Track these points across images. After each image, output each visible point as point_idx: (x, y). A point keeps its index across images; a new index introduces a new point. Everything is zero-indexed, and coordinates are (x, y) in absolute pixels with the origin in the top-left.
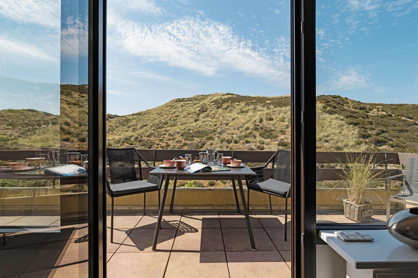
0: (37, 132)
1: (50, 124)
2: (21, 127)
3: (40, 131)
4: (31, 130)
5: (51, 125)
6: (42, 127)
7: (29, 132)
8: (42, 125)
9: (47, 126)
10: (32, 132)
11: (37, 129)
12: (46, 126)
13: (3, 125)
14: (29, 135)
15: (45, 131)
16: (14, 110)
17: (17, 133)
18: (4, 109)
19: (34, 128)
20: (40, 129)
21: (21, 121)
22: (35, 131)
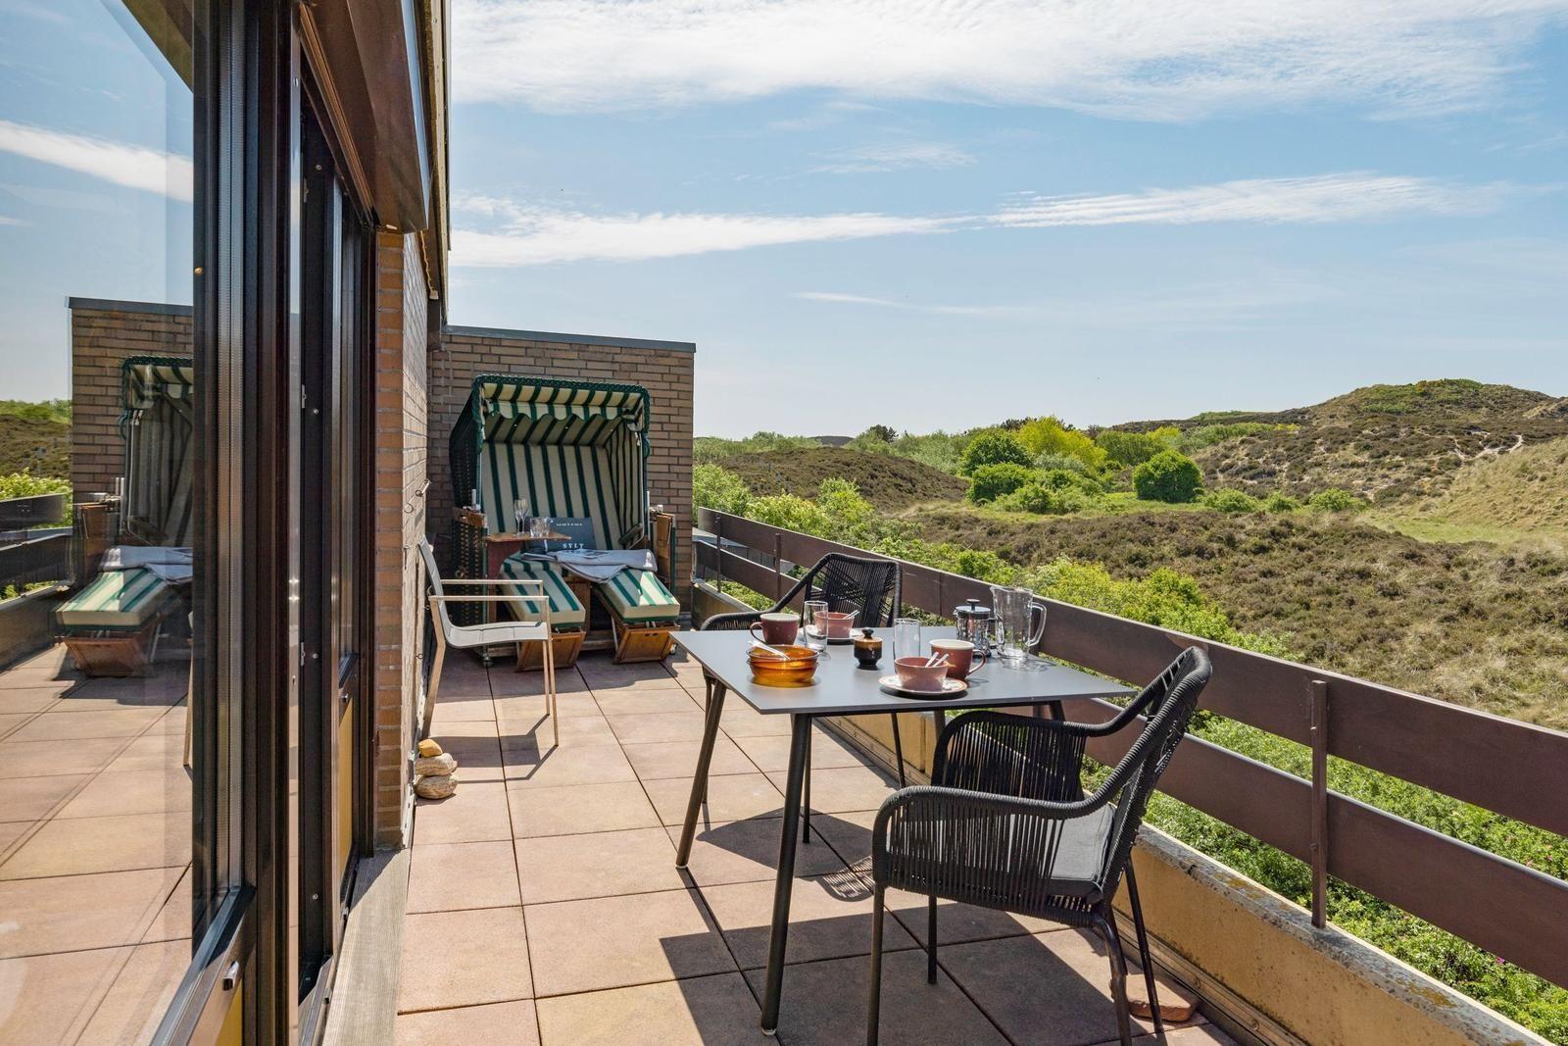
0: (1458, 477)
1: (1515, 440)
2: (1402, 456)
3: (1469, 473)
4: (1434, 468)
5: (1519, 444)
6: (1481, 454)
7: (1427, 479)
8: (1481, 449)
9: (1501, 453)
10: (1439, 478)
11: (1458, 464)
12: (1497, 450)
13: (1344, 449)
14: (1425, 489)
15: (1491, 472)
16: (1390, 387)
17: (1387, 479)
18: (1360, 387)
19: (1448, 462)
20: (1469, 464)
21: (1403, 430)
22: (1452, 475)
